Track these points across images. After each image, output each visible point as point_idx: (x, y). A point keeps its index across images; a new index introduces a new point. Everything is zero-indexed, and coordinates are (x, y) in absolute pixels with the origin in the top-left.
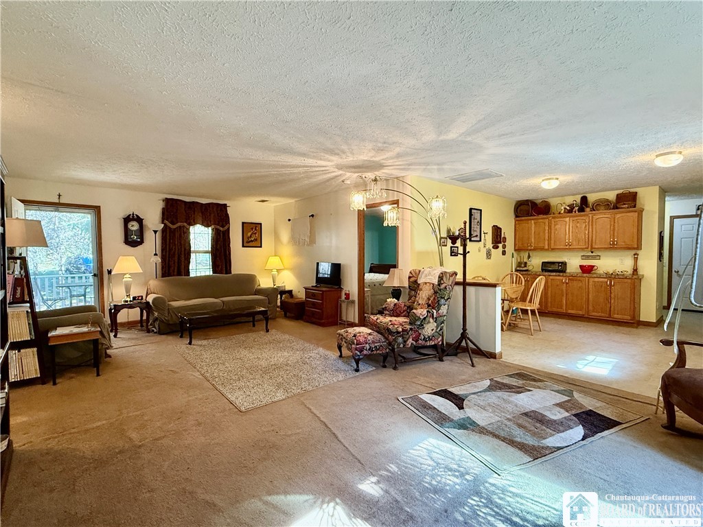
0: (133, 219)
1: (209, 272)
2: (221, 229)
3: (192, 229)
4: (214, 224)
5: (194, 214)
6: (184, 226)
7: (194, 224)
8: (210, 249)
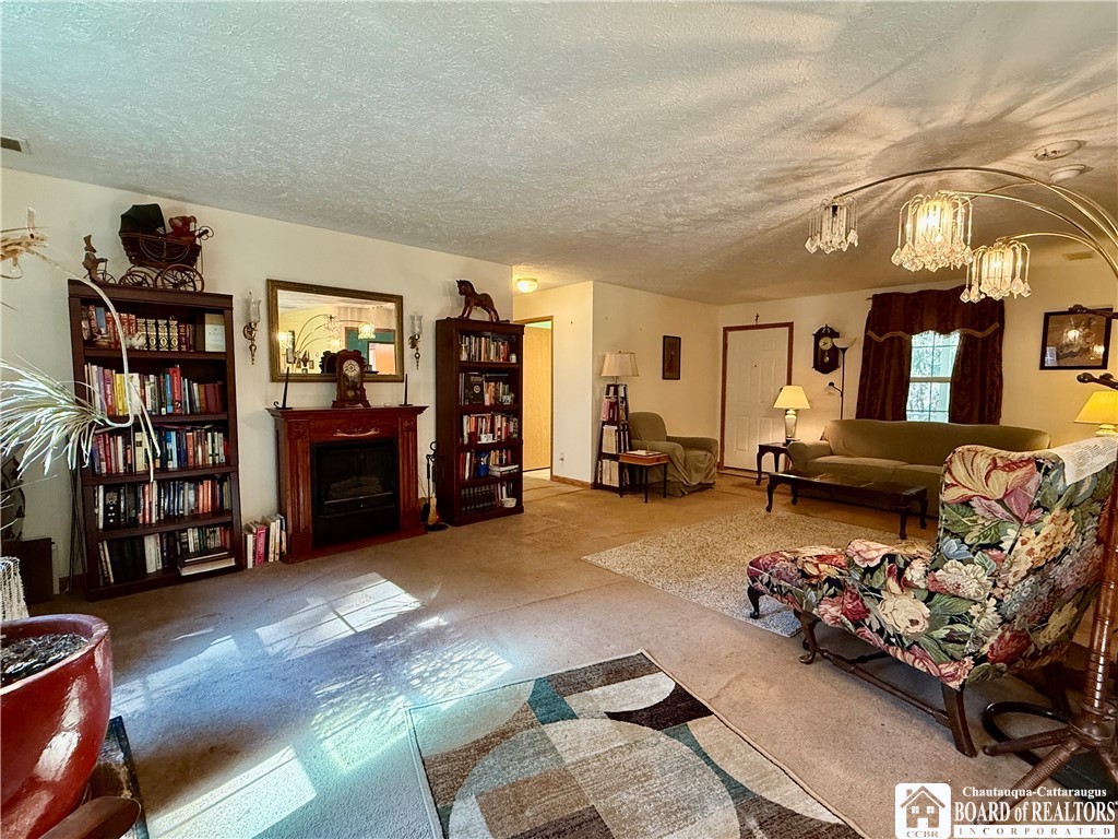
0: (826, 335)
1: (944, 418)
2: (978, 334)
3: (916, 340)
4: (962, 326)
5: (923, 312)
6: (900, 338)
7: (922, 330)
8: (950, 376)
